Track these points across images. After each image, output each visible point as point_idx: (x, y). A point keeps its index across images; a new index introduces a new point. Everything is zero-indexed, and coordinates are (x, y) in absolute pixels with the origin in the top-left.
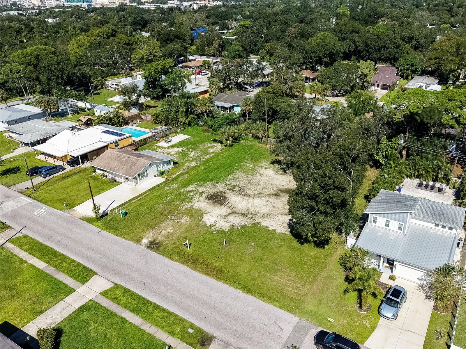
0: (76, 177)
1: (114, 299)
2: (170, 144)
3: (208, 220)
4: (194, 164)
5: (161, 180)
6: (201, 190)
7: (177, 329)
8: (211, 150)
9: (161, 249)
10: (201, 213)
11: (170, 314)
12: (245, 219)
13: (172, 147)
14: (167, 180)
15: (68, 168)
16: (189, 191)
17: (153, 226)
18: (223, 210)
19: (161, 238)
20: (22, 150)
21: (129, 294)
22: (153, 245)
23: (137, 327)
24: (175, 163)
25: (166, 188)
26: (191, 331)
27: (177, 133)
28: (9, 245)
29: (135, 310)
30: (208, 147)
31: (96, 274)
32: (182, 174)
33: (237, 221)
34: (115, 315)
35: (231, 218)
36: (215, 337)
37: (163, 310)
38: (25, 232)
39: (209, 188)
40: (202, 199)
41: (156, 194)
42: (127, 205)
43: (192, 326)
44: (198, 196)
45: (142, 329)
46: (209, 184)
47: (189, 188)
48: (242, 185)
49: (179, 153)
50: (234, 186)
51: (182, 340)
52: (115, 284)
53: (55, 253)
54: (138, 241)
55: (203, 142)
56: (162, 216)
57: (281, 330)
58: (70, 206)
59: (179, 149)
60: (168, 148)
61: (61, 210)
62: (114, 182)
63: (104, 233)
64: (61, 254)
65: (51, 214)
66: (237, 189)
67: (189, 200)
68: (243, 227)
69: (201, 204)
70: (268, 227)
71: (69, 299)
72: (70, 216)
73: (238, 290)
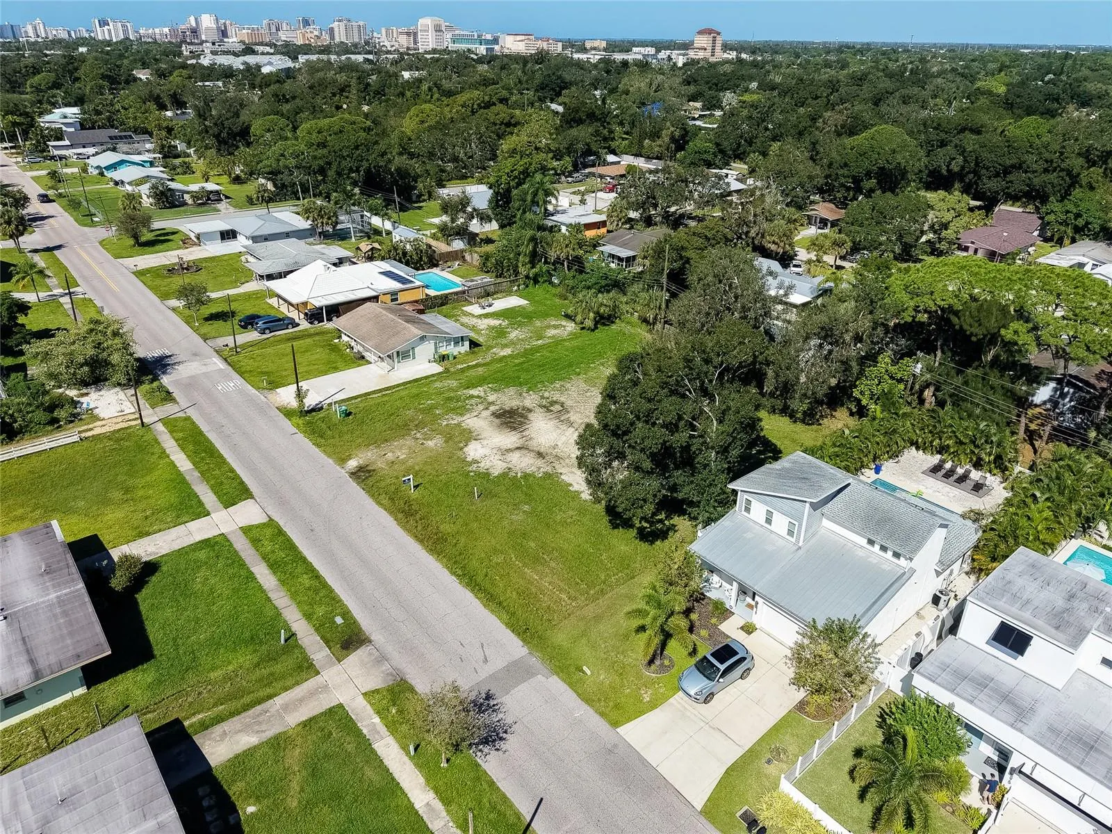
1: (255, 542)
2: (488, 310)
3: (474, 451)
4: (507, 352)
5: (437, 368)
6: (491, 398)
7: (320, 611)
8: (552, 332)
9: (370, 482)
10: (469, 436)
11: (325, 585)
12: (540, 462)
13: (486, 316)
14: (447, 371)
15: (304, 325)
16: (472, 397)
17: (379, 441)
18: (509, 439)
19: (380, 464)
20: (253, 286)
21: (281, 539)
22: (362, 475)
23: (263, 591)
24: (474, 344)
25: (438, 385)
26: (339, 620)
27: (509, 293)
28: (160, 427)
29: (274, 566)
30: (549, 327)
31: (252, 497)
32: (477, 365)
33: (523, 463)
34: (243, 565)
35: (515, 456)
36: (370, 641)
37: (317, 577)
38: (191, 412)
39: (508, 399)
40: (487, 413)
41: (414, 391)
42: (359, 399)
43: (346, 614)
44: (481, 407)
45: (269, 598)
46: (512, 391)
47: (474, 392)
48: (569, 403)
49: (493, 328)
50: (553, 403)
51: (317, 630)
52: (271, 519)
53: (212, 452)
54: (342, 461)
55: (545, 315)
56: (404, 429)
57: (486, 661)
58: (274, 385)
59: (496, 322)
60: (480, 317)
61: (258, 388)
62: (361, 359)
63: (300, 437)
64: (221, 456)
65: (241, 392)
66: (557, 407)
67: (462, 410)
68: (526, 476)
69: (477, 421)
70: (571, 485)
71: (194, 525)
72: (265, 400)
73: (453, 577)
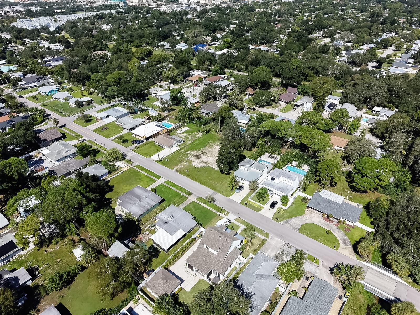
0: (149, 145)
2: (182, 132)
3: (194, 164)
4: (190, 142)
5: (179, 148)
6: (192, 153)
8: (197, 136)
9: (179, 172)
10: (192, 161)
11: (182, 188)
12: (206, 164)
14: (181, 148)
15: (145, 141)
17: (177, 164)
18: (199, 161)
19: (179, 169)
20: (125, 132)
21: (171, 183)
22: (177, 171)
23: (174, 190)
24: (184, 141)
25: (181, 152)
27: (184, 126)
28: (134, 167)
29: (173, 186)
30: (196, 134)
31: (162, 177)
32: (186, 146)
33: (203, 165)
34: (168, 187)
35: (201, 164)
36: (193, 193)
37: (180, 187)
38: (138, 164)
39: (195, 153)
40: (193, 156)
41: (177, 154)
43: (188, 191)
44: (191, 155)
46: (195, 151)
47: (188, 152)
48: (207, 152)
49: (185, 136)
50: (204, 152)
51: (185, 193)
52: (167, 180)
54: (173, 169)
55: (194, 131)
56: (179, 162)
57: (209, 193)
58: (150, 156)
61: (147, 157)
62: (162, 148)
65: (144, 158)
67: (188, 156)
68: (204, 167)
69: (192, 158)
70: (212, 167)
71: (156, 183)
72: (150, 159)
